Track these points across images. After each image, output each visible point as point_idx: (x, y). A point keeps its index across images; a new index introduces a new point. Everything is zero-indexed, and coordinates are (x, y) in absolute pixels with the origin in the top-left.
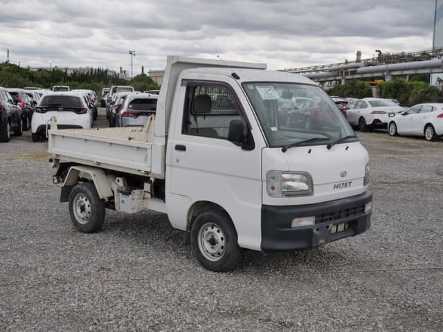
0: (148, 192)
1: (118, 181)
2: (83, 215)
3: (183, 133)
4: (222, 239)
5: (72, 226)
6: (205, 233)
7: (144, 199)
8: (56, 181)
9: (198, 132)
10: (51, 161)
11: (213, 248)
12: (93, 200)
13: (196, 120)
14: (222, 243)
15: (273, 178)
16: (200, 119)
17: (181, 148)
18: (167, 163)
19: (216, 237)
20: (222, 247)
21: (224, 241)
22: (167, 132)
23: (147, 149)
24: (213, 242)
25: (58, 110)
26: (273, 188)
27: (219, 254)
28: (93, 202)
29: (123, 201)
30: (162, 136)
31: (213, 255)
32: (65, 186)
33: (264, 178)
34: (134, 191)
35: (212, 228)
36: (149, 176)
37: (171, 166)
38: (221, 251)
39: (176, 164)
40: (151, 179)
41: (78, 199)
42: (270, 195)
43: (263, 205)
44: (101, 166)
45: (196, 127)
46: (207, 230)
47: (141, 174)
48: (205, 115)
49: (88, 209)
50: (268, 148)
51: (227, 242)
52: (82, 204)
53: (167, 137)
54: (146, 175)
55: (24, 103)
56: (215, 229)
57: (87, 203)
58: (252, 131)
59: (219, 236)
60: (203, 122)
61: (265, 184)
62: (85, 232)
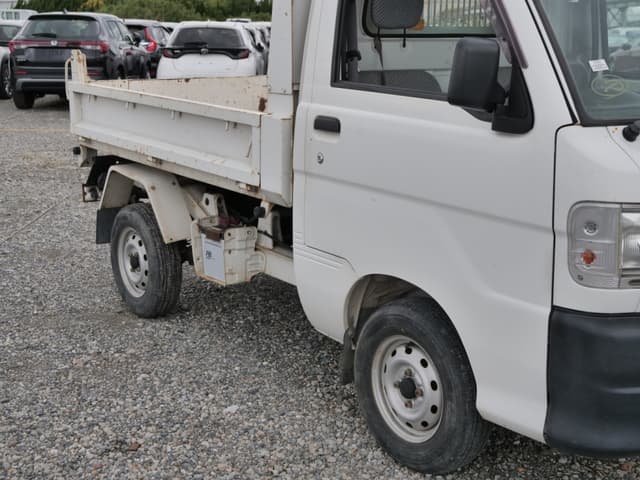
0: (266, 233)
1: (207, 202)
2: (135, 277)
3: (335, 82)
4: (434, 385)
5: (117, 298)
6: (391, 361)
7: (256, 249)
8: (88, 196)
9: (384, 81)
10: (77, 151)
11: (408, 405)
12: (151, 245)
13: (378, 48)
14: (434, 397)
15: (592, 226)
16: (390, 46)
17: (328, 125)
18: (296, 167)
19: (417, 377)
20: (434, 409)
21: (438, 392)
22: (296, 82)
23: (250, 126)
24: (409, 389)
25: (201, 53)
26: (590, 258)
27: (425, 424)
28: (152, 250)
29: (209, 254)
30: (285, 94)
31: (409, 425)
32: (103, 208)
33: (561, 224)
34: (231, 231)
35: (408, 351)
36: (258, 196)
37: (306, 173)
38: (431, 418)
39: (316, 168)
40: (263, 204)
41: (126, 240)
42: (580, 279)
43: (554, 308)
44: (164, 167)
45: (379, 68)
46: (394, 353)
47: (241, 192)
48: (405, 36)
49: (144, 265)
50: (578, 128)
51: (446, 398)
52: (134, 252)
53: (296, 94)
54: (252, 194)
55: (155, 44)
56: (416, 356)
57: (141, 251)
58: (525, 72)
59: (426, 376)
60: (397, 55)
61: (563, 243)
62: (140, 316)
